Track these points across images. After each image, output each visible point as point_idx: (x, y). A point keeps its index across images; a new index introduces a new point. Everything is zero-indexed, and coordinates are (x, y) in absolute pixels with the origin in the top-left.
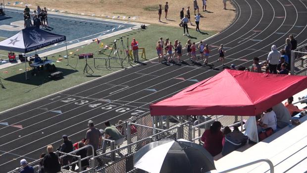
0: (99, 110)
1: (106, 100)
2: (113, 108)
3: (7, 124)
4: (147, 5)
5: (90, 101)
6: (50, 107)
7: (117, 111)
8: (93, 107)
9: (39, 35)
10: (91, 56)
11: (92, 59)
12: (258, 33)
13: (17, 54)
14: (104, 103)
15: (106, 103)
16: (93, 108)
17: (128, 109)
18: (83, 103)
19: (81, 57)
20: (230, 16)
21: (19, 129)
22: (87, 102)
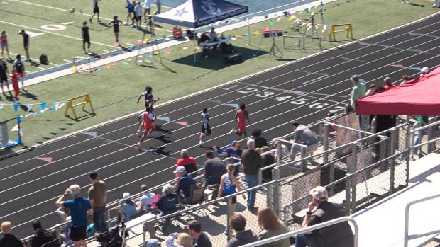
0: (287, 105)
1: (297, 92)
2: (307, 102)
3: (167, 119)
5: (276, 92)
6: (224, 99)
7: (311, 106)
8: (280, 100)
9: (214, 4)
10: (280, 34)
11: (281, 38)
13: (184, 30)
14: (294, 96)
15: (297, 96)
16: (280, 102)
17: (326, 105)
18: (267, 95)
19: (267, 35)
21: (184, 126)
22: (273, 93)
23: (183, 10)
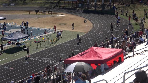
0: (42, 62)
1: (45, 58)
2: (48, 61)
3: (7, 68)
4: (60, 23)
5: (39, 59)
7: (49, 62)
8: (40, 61)
9: (20, 34)
11: (40, 43)
12: (101, 33)
13: (11, 42)
14: (44, 59)
15: (45, 59)
17: (53, 62)
18: (36, 60)
19: (36, 42)
20: (90, 27)
21: (12, 69)
22: (38, 59)
23: (11, 36)
